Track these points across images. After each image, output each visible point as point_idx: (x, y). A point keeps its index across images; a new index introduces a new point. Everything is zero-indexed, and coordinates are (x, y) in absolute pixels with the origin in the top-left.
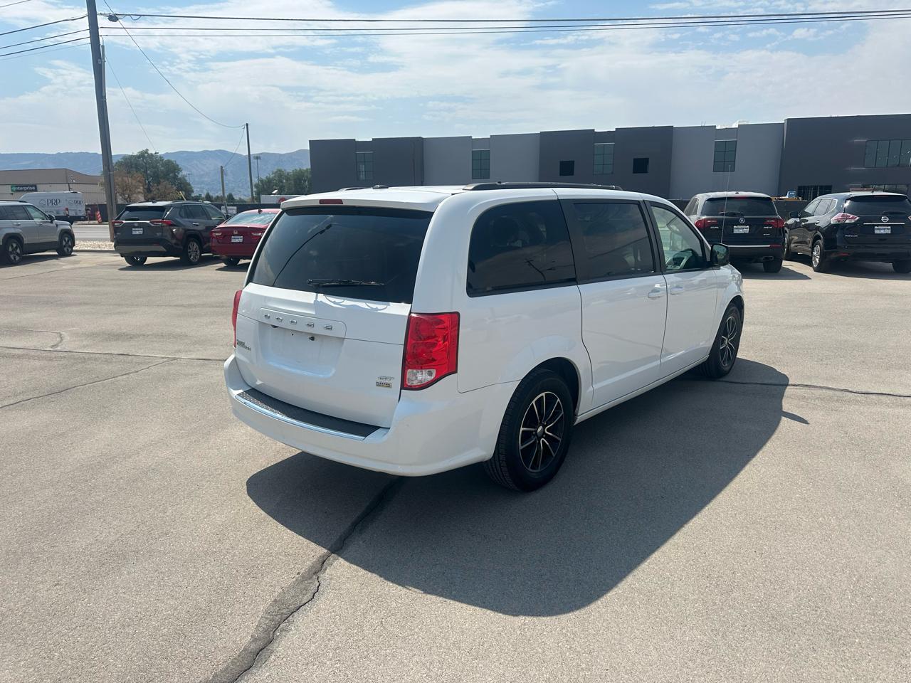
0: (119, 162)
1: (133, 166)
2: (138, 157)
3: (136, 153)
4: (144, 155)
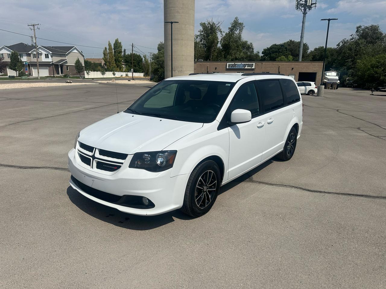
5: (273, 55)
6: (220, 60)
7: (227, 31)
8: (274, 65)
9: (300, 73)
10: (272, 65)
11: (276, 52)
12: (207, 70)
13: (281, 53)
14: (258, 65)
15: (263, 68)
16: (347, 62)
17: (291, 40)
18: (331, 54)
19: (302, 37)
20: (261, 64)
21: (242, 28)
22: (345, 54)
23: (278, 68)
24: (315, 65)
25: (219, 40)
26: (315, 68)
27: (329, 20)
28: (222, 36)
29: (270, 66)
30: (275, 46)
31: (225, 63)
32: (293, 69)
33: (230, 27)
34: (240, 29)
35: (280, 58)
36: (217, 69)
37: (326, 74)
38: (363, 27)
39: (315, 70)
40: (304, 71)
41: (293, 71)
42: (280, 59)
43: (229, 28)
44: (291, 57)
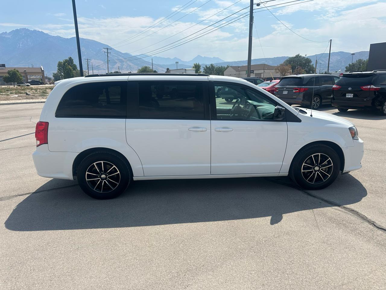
0: (287, 60)
1: (292, 61)
2: (295, 57)
3: (294, 56)
4: (298, 56)
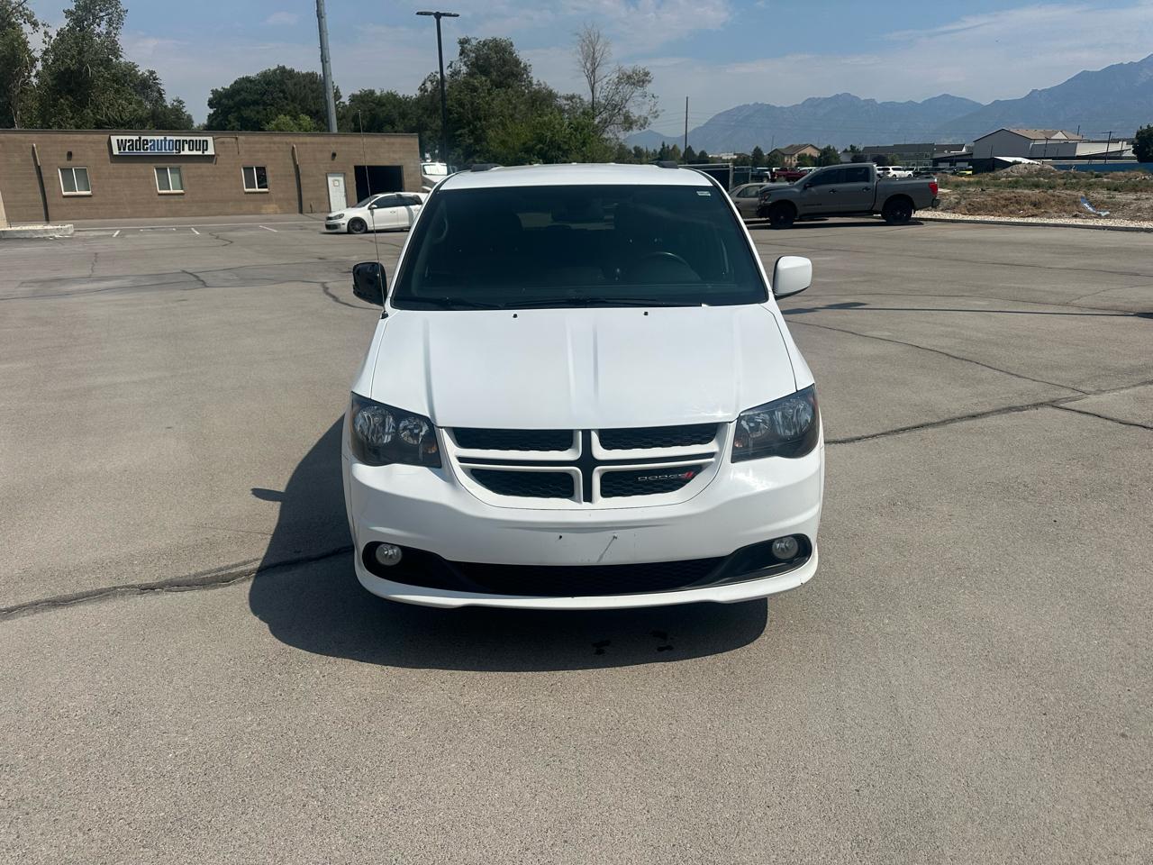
5: (247, 113)
6: (60, 127)
7: (63, 23)
8: (274, 143)
9: (356, 167)
10: (270, 143)
11: (255, 103)
12: (32, 162)
13: (272, 105)
14: (223, 143)
15: (242, 152)
16: (460, 135)
17: (284, 67)
18: (400, 114)
19: (324, 60)
20: (234, 140)
21: (120, 17)
22: (451, 114)
23: (290, 154)
24: (393, 144)
25: (37, 54)
26: (394, 152)
27: (438, 16)
28: (47, 39)
29: (264, 145)
30: (248, 85)
31: (103, 137)
32: (334, 155)
33: (72, 8)
34: (110, 19)
35: (274, 122)
36: (74, 157)
37: (424, 171)
38: (474, 42)
39: (396, 160)
40: (369, 160)
41: (335, 161)
42: (277, 125)
43: (69, 13)
44: (306, 120)
